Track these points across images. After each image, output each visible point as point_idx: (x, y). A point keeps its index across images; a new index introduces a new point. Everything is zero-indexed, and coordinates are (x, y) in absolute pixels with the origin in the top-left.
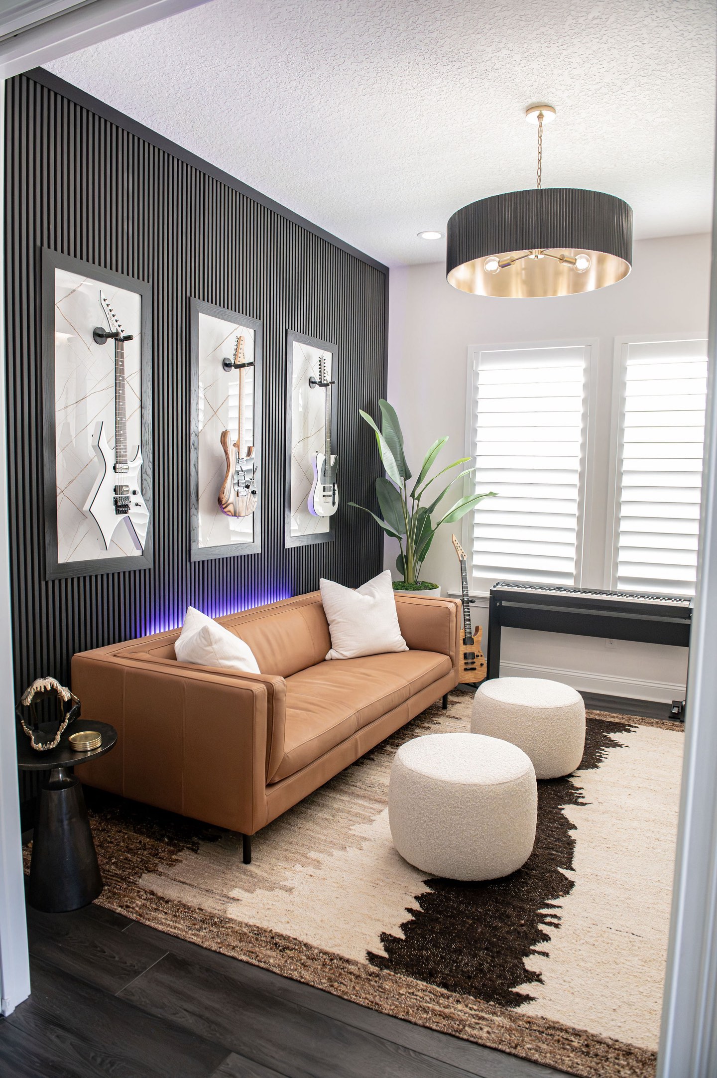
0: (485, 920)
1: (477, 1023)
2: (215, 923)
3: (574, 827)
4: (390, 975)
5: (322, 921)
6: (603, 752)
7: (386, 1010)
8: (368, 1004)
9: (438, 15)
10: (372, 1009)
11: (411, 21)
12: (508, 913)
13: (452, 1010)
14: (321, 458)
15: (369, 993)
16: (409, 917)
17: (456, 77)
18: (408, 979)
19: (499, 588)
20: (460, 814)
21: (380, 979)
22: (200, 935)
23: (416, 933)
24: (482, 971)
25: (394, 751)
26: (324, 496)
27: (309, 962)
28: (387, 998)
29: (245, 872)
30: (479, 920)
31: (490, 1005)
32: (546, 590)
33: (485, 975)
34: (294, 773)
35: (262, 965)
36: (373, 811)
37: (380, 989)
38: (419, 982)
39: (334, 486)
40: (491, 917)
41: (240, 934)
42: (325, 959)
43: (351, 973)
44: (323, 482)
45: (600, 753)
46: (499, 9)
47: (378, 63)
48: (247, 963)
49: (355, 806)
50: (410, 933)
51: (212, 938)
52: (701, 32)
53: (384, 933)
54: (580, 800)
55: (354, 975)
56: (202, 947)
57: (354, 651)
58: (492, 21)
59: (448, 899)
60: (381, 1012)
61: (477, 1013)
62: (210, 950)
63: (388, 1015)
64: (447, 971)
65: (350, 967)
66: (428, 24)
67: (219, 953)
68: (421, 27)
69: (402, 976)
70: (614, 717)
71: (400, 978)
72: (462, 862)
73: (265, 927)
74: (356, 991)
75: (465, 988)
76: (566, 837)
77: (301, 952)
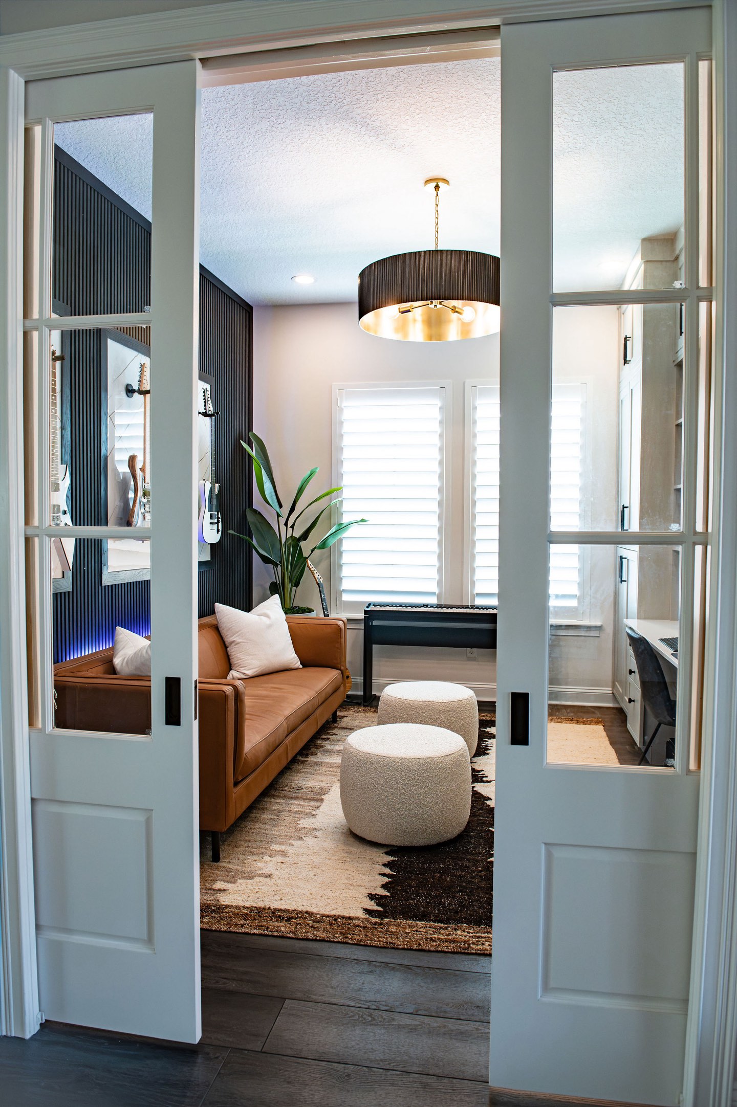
0: (450, 872)
1: (477, 941)
2: (214, 911)
3: (489, 799)
4: (391, 922)
5: (311, 894)
6: (487, 743)
7: (400, 945)
8: (383, 944)
9: (380, 96)
10: (388, 948)
11: (356, 97)
12: (466, 865)
13: (454, 936)
14: (208, 486)
15: (381, 937)
16: (386, 880)
17: (377, 147)
18: (407, 922)
19: (372, 608)
20: (417, 785)
21: (384, 926)
22: (204, 922)
23: (398, 890)
24: (464, 906)
25: (306, 759)
26: (211, 523)
27: (317, 925)
28: (397, 938)
29: (218, 868)
30: (444, 872)
31: (482, 928)
32: (416, 607)
33: (468, 909)
34: (251, 773)
35: (276, 933)
36: (311, 808)
37: (388, 933)
38: (418, 922)
39: (218, 514)
40: (453, 870)
41: (242, 915)
42: (329, 920)
43: (358, 926)
44: (210, 510)
45: (485, 743)
46: (431, 99)
47: (314, 126)
48: (261, 935)
49: (293, 806)
50: (393, 891)
51: (218, 922)
52: (578, 138)
53: (370, 894)
54: (485, 779)
55: (361, 927)
56: (211, 930)
57: (257, 669)
58: (422, 108)
59: (412, 862)
60: (398, 949)
61: (474, 934)
62: (220, 931)
63: (404, 949)
64: (436, 911)
65: (354, 922)
66: (369, 102)
67: (230, 932)
68: (363, 103)
69: (402, 921)
70: (484, 716)
71: (401, 922)
72: (420, 828)
73: (263, 906)
74: (370, 937)
75: (457, 920)
76: (485, 807)
77: (306, 918)
